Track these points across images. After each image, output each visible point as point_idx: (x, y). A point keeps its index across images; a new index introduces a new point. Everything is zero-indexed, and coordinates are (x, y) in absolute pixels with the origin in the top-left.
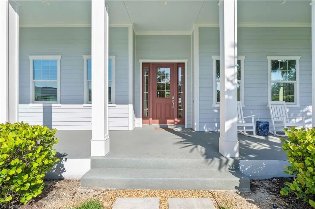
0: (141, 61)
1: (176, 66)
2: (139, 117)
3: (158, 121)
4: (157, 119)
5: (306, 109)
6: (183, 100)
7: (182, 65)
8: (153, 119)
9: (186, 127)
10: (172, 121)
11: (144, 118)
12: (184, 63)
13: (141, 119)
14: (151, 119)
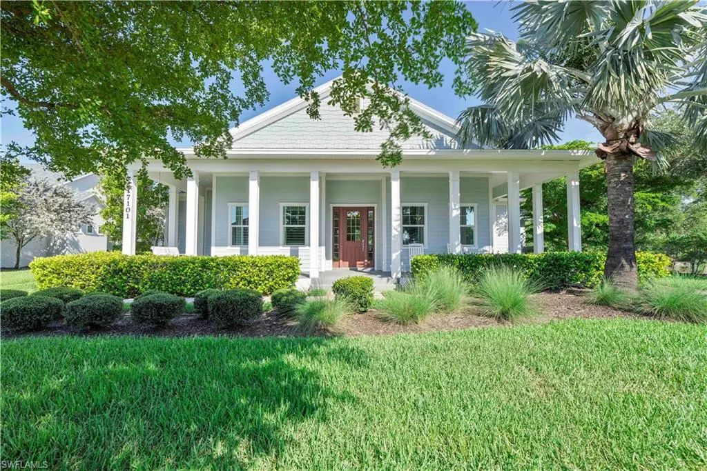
0: (332, 206)
1: (366, 210)
2: (329, 259)
3: (347, 263)
4: (346, 261)
5: (484, 248)
6: (373, 242)
7: (372, 209)
8: (343, 261)
9: (376, 269)
10: (363, 262)
11: (334, 260)
12: (373, 207)
13: (331, 261)
14: (341, 261)
